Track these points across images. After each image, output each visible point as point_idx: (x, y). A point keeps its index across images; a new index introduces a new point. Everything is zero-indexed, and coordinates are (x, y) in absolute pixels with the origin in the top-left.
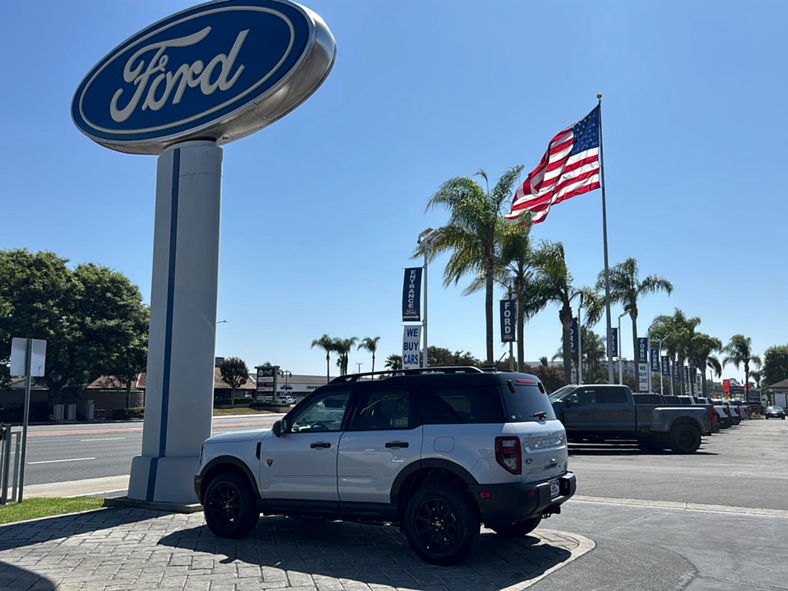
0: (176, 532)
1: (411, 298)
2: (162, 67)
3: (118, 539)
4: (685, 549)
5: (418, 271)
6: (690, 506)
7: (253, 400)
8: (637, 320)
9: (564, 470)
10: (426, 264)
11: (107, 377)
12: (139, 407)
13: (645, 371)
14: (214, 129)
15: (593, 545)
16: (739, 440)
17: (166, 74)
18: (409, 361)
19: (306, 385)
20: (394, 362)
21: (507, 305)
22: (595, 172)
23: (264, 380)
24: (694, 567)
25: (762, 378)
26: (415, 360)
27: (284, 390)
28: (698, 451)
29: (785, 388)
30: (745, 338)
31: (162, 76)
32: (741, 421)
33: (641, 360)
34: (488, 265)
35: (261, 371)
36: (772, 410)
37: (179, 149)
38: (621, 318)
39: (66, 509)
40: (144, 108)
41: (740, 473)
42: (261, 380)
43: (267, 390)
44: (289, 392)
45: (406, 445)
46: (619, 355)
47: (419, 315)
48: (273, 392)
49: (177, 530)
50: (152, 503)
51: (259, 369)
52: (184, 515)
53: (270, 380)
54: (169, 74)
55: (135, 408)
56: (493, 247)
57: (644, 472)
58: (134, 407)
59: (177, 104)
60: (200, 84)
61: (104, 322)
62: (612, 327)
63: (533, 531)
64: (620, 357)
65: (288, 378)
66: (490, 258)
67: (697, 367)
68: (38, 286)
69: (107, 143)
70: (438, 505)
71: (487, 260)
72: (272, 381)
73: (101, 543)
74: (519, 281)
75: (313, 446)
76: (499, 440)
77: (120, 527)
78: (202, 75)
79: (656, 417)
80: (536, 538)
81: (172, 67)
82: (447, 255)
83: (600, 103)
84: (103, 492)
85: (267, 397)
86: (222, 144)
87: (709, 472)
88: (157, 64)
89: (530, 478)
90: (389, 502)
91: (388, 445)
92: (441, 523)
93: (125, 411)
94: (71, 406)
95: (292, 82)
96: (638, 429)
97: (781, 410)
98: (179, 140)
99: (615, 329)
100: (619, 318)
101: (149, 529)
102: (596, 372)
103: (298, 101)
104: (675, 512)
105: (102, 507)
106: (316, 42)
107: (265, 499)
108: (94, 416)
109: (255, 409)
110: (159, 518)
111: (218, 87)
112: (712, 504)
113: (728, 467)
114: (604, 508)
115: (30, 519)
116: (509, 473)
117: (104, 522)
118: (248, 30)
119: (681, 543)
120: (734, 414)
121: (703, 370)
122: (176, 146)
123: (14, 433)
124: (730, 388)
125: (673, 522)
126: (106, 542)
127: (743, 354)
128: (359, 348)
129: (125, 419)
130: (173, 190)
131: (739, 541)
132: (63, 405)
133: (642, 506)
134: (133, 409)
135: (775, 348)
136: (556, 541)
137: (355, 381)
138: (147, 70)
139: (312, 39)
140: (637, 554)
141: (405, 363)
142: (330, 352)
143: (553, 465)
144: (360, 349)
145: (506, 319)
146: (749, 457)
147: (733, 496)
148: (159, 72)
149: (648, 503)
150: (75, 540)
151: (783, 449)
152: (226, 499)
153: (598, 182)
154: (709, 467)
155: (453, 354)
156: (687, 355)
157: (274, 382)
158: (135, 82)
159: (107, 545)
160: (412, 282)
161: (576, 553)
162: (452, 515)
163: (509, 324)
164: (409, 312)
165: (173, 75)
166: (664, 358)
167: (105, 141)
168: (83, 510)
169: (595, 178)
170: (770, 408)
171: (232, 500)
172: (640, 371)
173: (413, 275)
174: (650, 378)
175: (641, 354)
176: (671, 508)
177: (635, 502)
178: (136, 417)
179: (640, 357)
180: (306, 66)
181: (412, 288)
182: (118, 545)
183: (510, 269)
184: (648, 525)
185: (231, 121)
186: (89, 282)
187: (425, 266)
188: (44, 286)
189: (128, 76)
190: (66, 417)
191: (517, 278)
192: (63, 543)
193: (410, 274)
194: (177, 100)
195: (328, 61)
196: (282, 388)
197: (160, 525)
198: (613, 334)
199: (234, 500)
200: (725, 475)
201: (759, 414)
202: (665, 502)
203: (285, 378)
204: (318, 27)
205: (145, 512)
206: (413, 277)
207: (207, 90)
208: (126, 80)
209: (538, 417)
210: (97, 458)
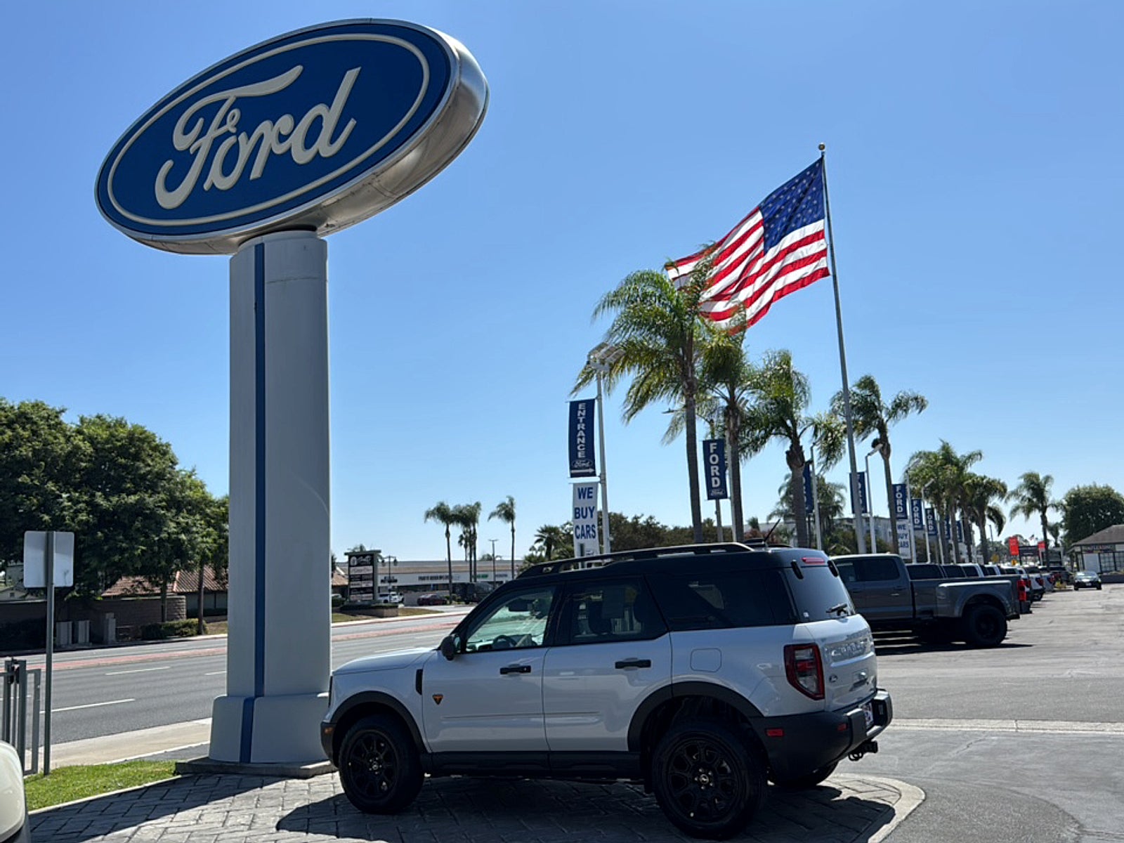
0: (298, 809)
1: (581, 443)
2: (232, 126)
3: (215, 825)
4: (1047, 791)
5: (589, 404)
6: (1022, 724)
7: (343, 601)
8: (890, 459)
9: (873, 687)
10: (600, 394)
11: (132, 579)
12: (181, 620)
13: (906, 532)
14: (313, 214)
15: (921, 794)
16: (1051, 622)
17: (238, 137)
18: (583, 535)
19: (418, 575)
20: (547, 536)
21: (712, 447)
22: (822, 254)
23: (358, 571)
24: (1073, 818)
25: (1062, 532)
26: (591, 532)
27: (386, 584)
28: (1004, 642)
29: (1096, 545)
30: (1041, 477)
31: (232, 140)
32: (1044, 596)
33: (898, 516)
34: (687, 390)
35: (354, 558)
36: (1081, 576)
37: (262, 245)
38: (869, 457)
39: (120, 781)
40: (206, 186)
41: (1075, 671)
42: (354, 571)
43: (364, 586)
44: (393, 587)
45: (646, 664)
46: (868, 510)
47: (594, 467)
48: (373, 588)
49: (300, 806)
50: (250, 765)
51: (350, 555)
52: (301, 781)
53: (368, 570)
54: (243, 136)
55: (175, 622)
56: (692, 365)
57: (939, 678)
58: (172, 620)
59: (256, 180)
60: (290, 150)
61: (124, 499)
62: (859, 470)
63: (827, 779)
64: (871, 513)
65: (392, 566)
66: (689, 381)
67: (972, 521)
68: (25, 451)
69: (152, 241)
70: (702, 750)
71: (685, 383)
72: (371, 572)
73: (192, 832)
74: (731, 412)
75: (504, 671)
76: (790, 650)
77: (211, 806)
78: (293, 135)
79: (941, 598)
80: (834, 789)
81: (246, 126)
82: (628, 379)
83: (823, 156)
84: (163, 752)
85: (364, 595)
86: (323, 235)
87: (1031, 674)
88: (223, 122)
89: (836, 703)
90: (627, 750)
91: (619, 665)
92: (709, 776)
93: (161, 626)
94: (81, 624)
95: (428, 141)
96: (917, 616)
97: (1096, 576)
98: (262, 232)
99: (862, 474)
100: (866, 458)
101: (256, 807)
102: (829, 535)
103: (436, 168)
104: (1005, 736)
105: (174, 775)
106: (460, 83)
107: (433, 753)
108: (116, 637)
109: (347, 614)
110: (265, 788)
111: (318, 153)
112: (1053, 720)
113: (1053, 663)
114: (903, 736)
115: (72, 800)
116: (807, 698)
117: (185, 800)
118: (359, 69)
119: (1038, 783)
120: (1037, 586)
121: (982, 525)
122: (258, 240)
123: (31, 672)
124: (1017, 548)
125: (1011, 752)
126: (199, 831)
127: (1038, 500)
128: (490, 518)
129: (162, 639)
130: (256, 304)
131: (1117, 774)
132: (70, 623)
133: (953, 729)
134: (172, 622)
135: (1079, 490)
136: (866, 792)
137: (557, 572)
138: (209, 131)
139: (456, 78)
140: (987, 805)
141: (578, 537)
142: (450, 526)
143: (863, 681)
144: (492, 519)
145: (712, 467)
146: (1076, 648)
147: (1079, 706)
148: (228, 134)
149: (960, 723)
150: (151, 829)
151: (1119, 633)
152: (373, 756)
153: (826, 268)
154: (1028, 665)
155: (630, 520)
156: (960, 505)
157: (373, 574)
158: (191, 150)
159: (201, 835)
160: (581, 421)
161: (902, 809)
162: (725, 764)
163: (718, 474)
164: (578, 464)
165: (249, 137)
166: (929, 512)
167: (150, 237)
168: (147, 783)
169: (823, 263)
170: (1080, 574)
171: (382, 757)
172: (899, 531)
173: (582, 411)
174: (913, 541)
175: (898, 508)
176: (996, 730)
177: (941, 723)
178: (176, 635)
179: (897, 512)
180: (446, 120)
181: (581, 429)
182: (218, 835)
183: (717, 395)
184: (977, 758)
185: (338, 200)
186: (98, 443)
187: (599, 397)
188: (34, 451)
189: (180, 141)
190: (75, 640)
191: (727, 408)
192: (135, 836)
193: (578, 410)
194: (256, 173)
195: (477, 110)
196: (382, 581)
197: (272, 798)
198: (859, 481)
199: (385, 757)
200: (1055, 676)
201: (1065, 583)
202: (985, 721)
203: (387, 567)
204: (463, 59)
205: (241, 779)
206: (582, 414)
207: (302, 156)
208: (176, 146)
209: (836, 613)
210: (138, 699)
